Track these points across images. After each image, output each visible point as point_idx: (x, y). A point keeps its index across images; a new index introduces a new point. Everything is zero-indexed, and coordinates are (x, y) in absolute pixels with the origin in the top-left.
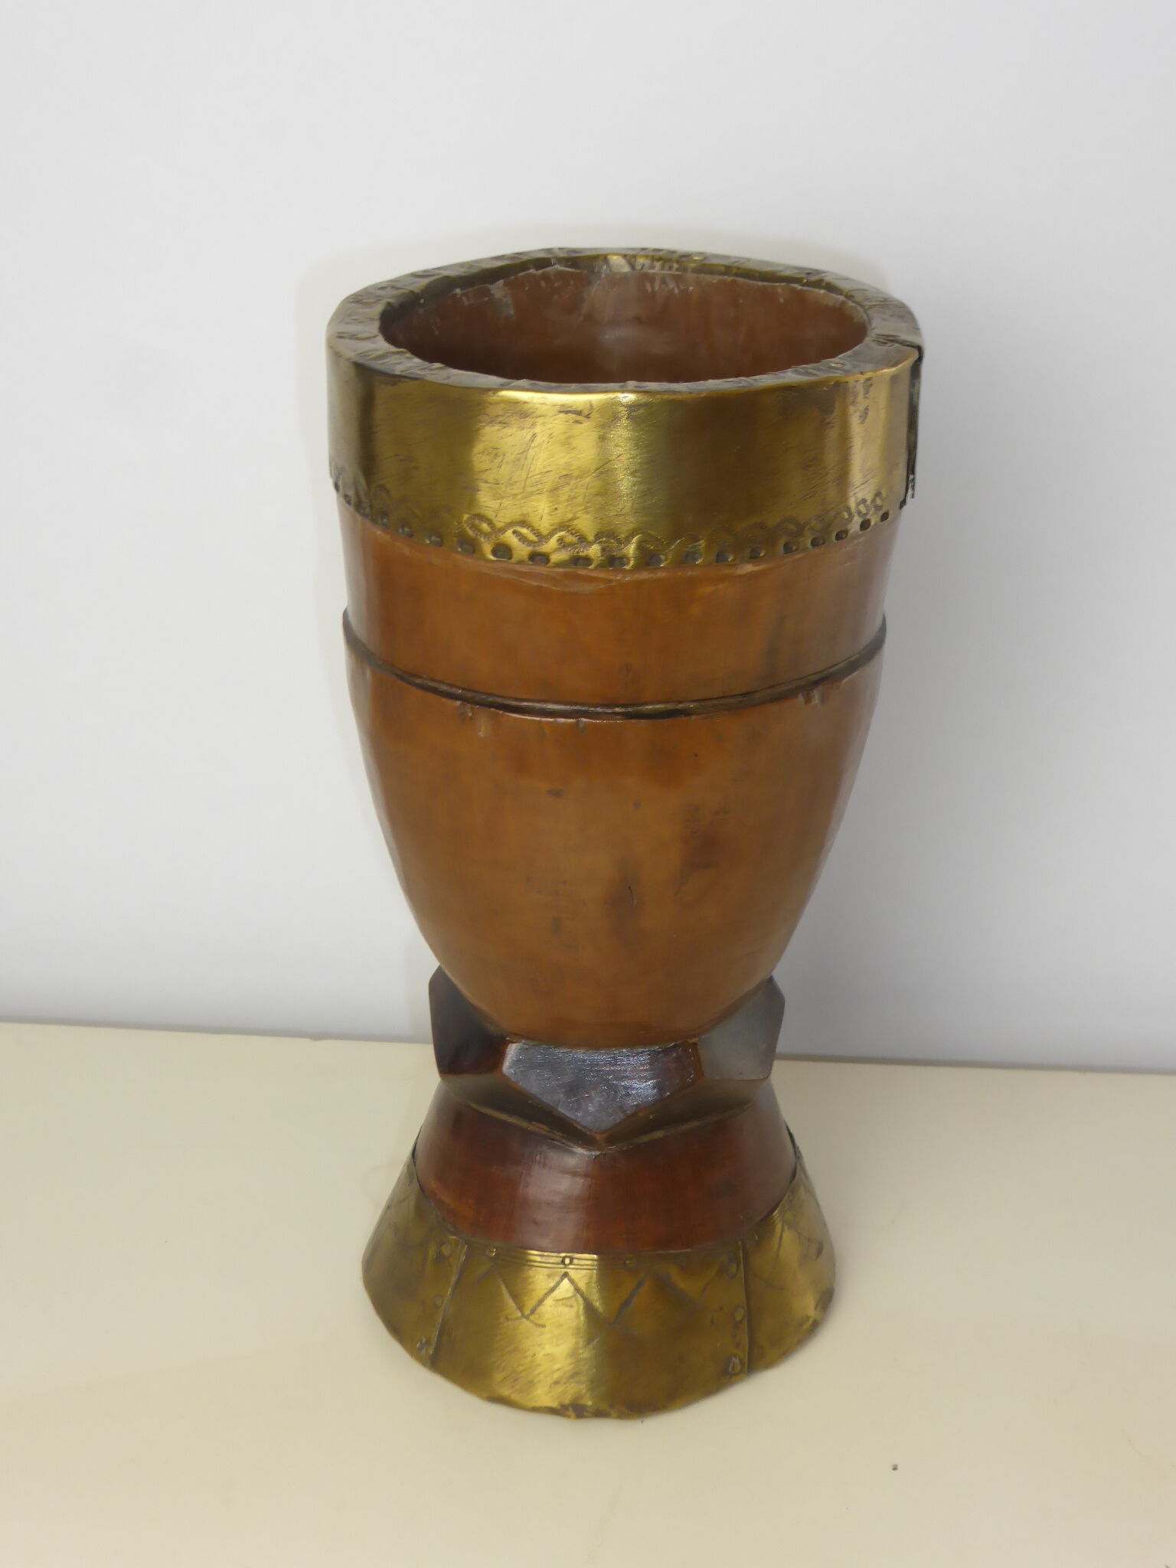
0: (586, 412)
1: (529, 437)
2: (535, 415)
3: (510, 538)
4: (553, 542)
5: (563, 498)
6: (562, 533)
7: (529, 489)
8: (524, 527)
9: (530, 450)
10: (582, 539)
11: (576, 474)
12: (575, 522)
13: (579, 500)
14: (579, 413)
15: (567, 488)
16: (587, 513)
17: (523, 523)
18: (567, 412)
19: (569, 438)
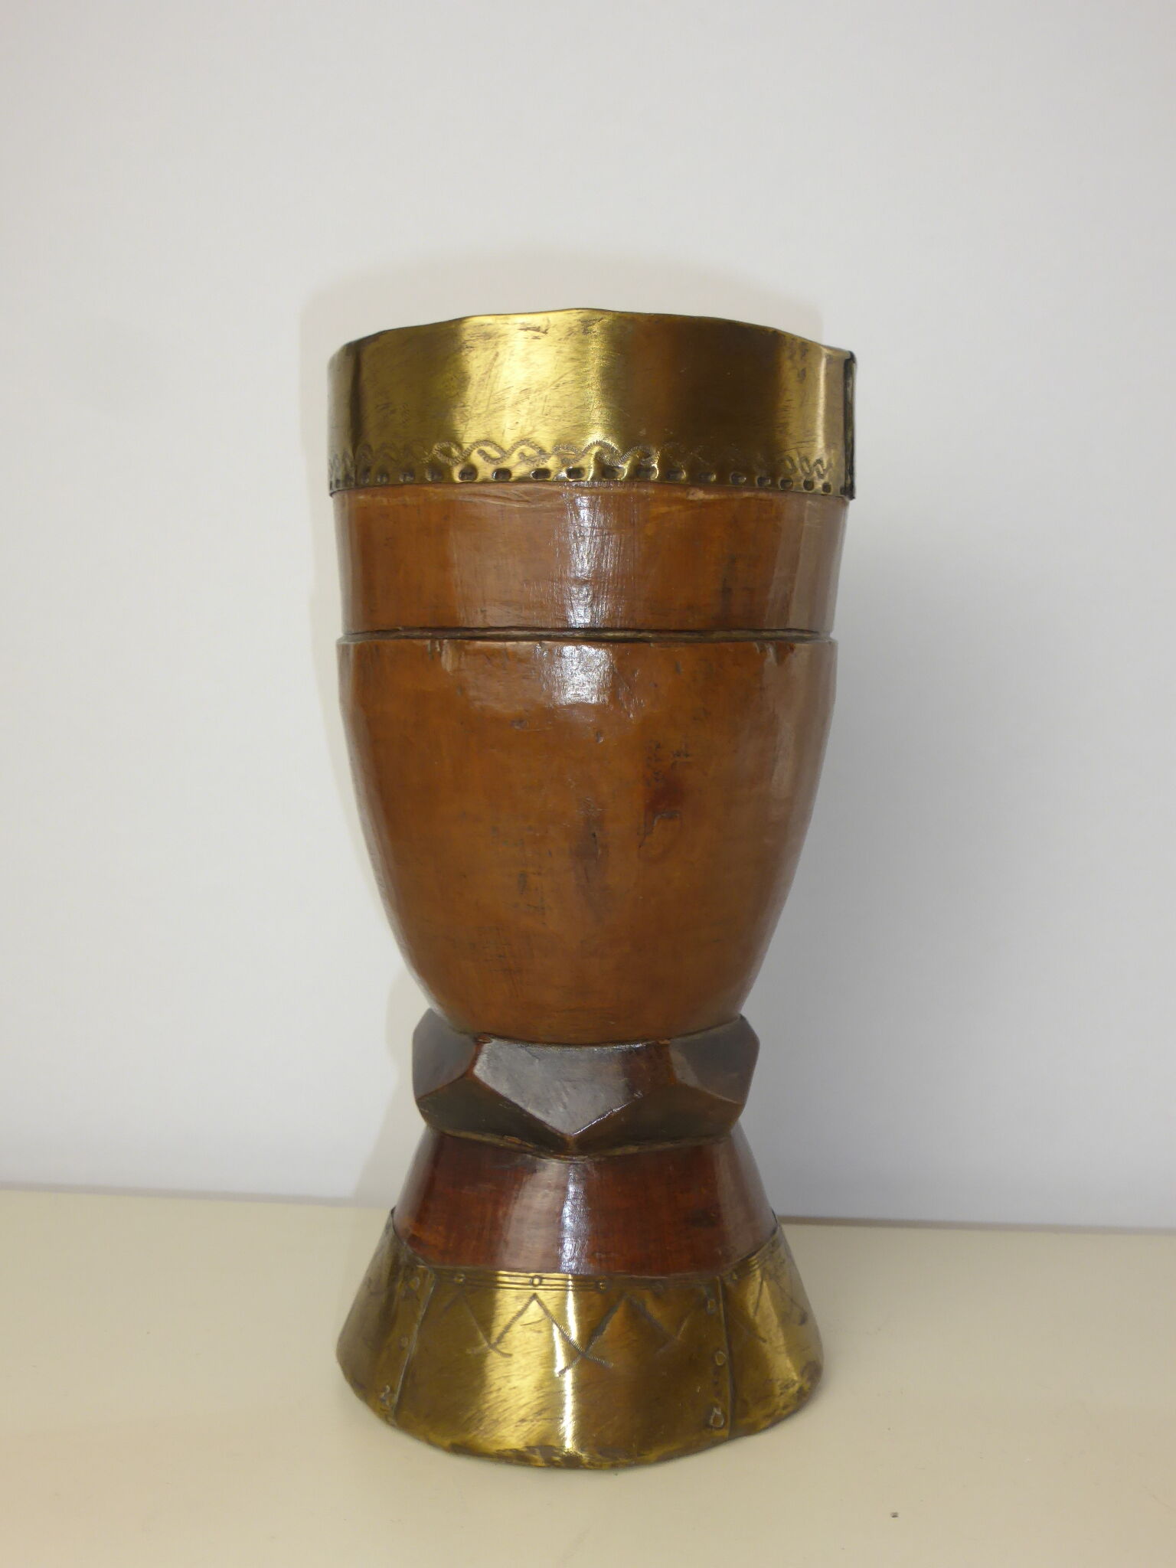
0: (543, 329)
1: (492, 357)
2: (497, 335)
3: (476, 459)
4: (515, 457)
5: (524, 412)
6: (523, 447)
7: (492, 407)
8: (488, 445)
9: (493, 370)
10: (542, 451)
11: (535, 387)
12: (535, 435)
13: (538, 412)
14: (538, 329)
15: (527, 402)
16: (546, 425)
17: (487, 442)
18: (526, 329)
19: (528, 354)
